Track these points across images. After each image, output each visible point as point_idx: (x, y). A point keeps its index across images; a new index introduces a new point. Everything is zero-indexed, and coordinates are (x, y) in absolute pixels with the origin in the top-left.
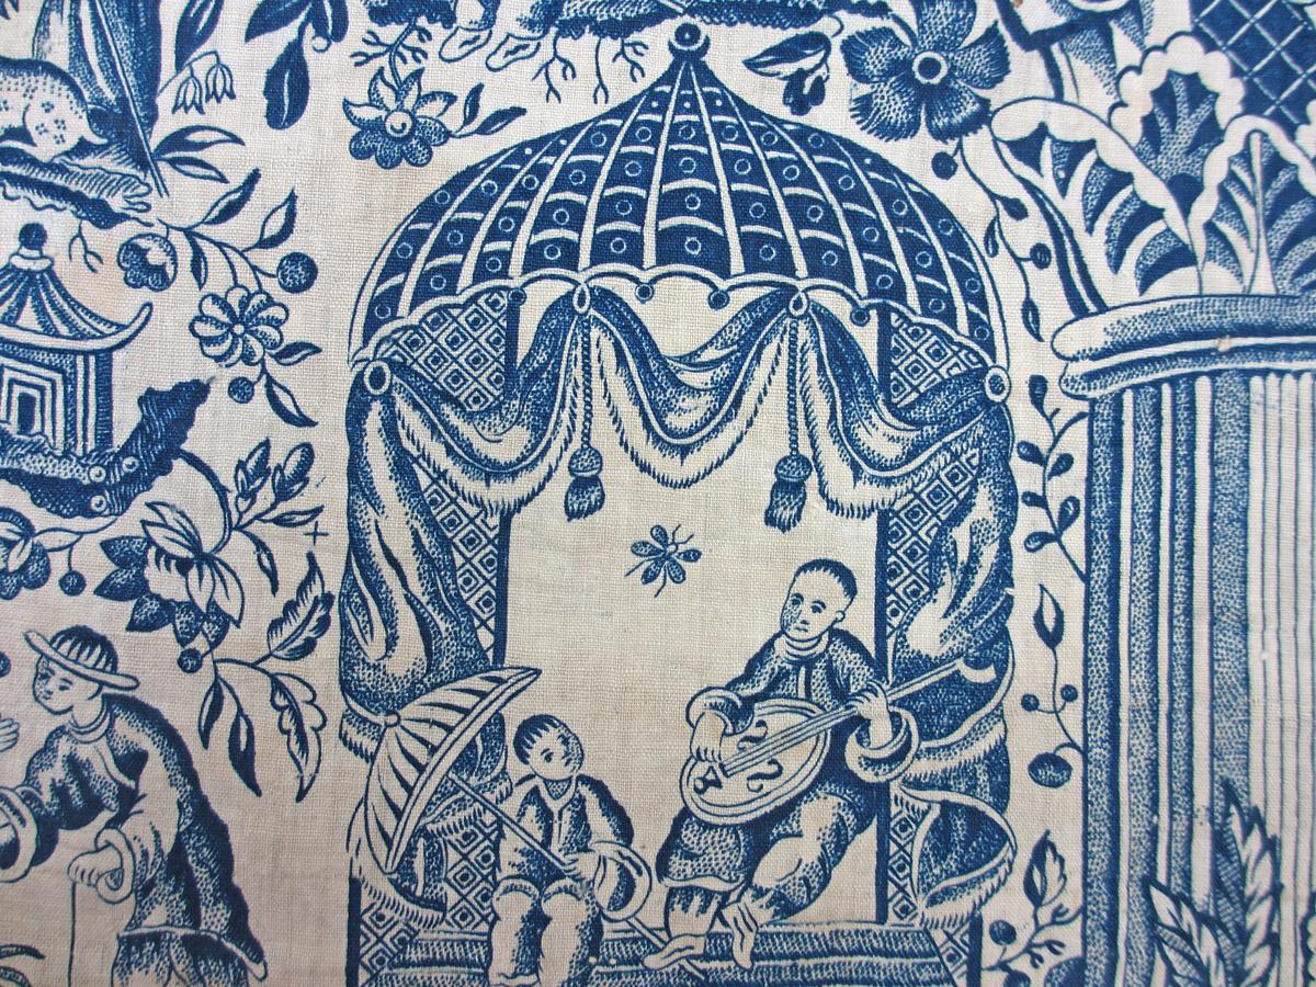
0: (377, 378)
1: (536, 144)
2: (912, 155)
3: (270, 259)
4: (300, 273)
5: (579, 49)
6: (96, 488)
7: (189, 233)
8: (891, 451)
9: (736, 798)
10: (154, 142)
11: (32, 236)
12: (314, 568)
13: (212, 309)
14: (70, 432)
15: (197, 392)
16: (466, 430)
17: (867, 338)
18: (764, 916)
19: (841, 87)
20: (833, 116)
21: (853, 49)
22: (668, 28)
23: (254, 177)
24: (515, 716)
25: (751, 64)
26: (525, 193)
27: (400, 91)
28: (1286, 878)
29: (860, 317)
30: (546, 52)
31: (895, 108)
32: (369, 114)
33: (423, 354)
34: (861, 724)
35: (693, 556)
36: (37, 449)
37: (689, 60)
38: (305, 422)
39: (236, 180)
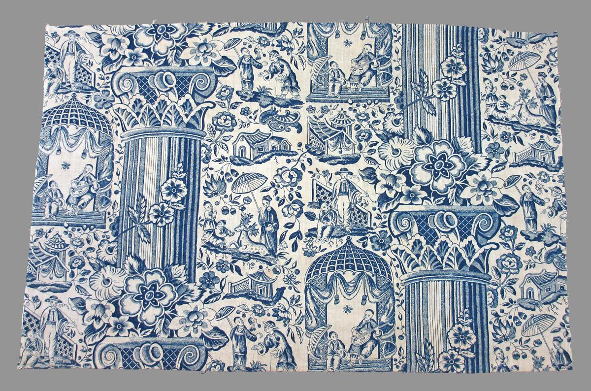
0: (308, 286)
1: (329, 253)
2: (380, 253)
3: (293, 270)
4: (298, 272)
5: (334, 240)
6: (271, 302)
7: (282, 267)
8: (378, 294)
9: (359, 342)
10: (277, 254)
11: (261, 267)
12: (301, 312)
13: (286, 277)
14: (267, 294)
15: (284, 288)
16: (320, 293)
17: (374, 279)
18: (363, 358)
19: (370, 244)
20: (369, 248)
21: (371, 239)
22: (346, 237)
23: (291, 259)
24: (329, 332)
25: (357, 241)
26: (327, 260)
27: (310, 246)
28: (435, 352)
29: (373, 276)
30: (329, 241)
31: (377, 247)
32: (306, 250)
33: (314, 283)
34: (375, 332)
35: (351, 309)
36: (263, 297)
37: (349, 241)
38: (299, 292)
39: (289, 259)
